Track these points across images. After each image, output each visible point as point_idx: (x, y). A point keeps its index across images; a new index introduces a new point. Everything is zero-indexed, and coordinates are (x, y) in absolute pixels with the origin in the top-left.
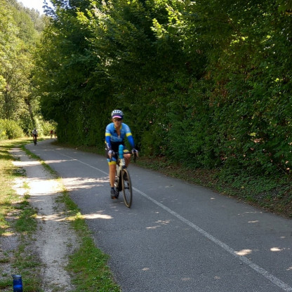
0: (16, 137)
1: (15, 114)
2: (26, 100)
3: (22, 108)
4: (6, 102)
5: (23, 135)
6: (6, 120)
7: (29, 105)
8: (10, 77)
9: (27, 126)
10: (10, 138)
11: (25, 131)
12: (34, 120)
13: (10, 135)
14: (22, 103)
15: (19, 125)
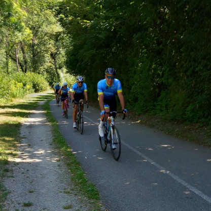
0: (42, 90)
1: (42, 68)
2: (52, 55)
3: (48, 62)
4: (34, 56)
5: (49, 88)
6: (33, 73)
7: (55, 60)
8: (37, 31)
9: (52, 80)
10: (36, 91)
11: (51, 84)
12: (58, 74)
13: (36, 88)
14: (48, 57)
15: (46, 79)
